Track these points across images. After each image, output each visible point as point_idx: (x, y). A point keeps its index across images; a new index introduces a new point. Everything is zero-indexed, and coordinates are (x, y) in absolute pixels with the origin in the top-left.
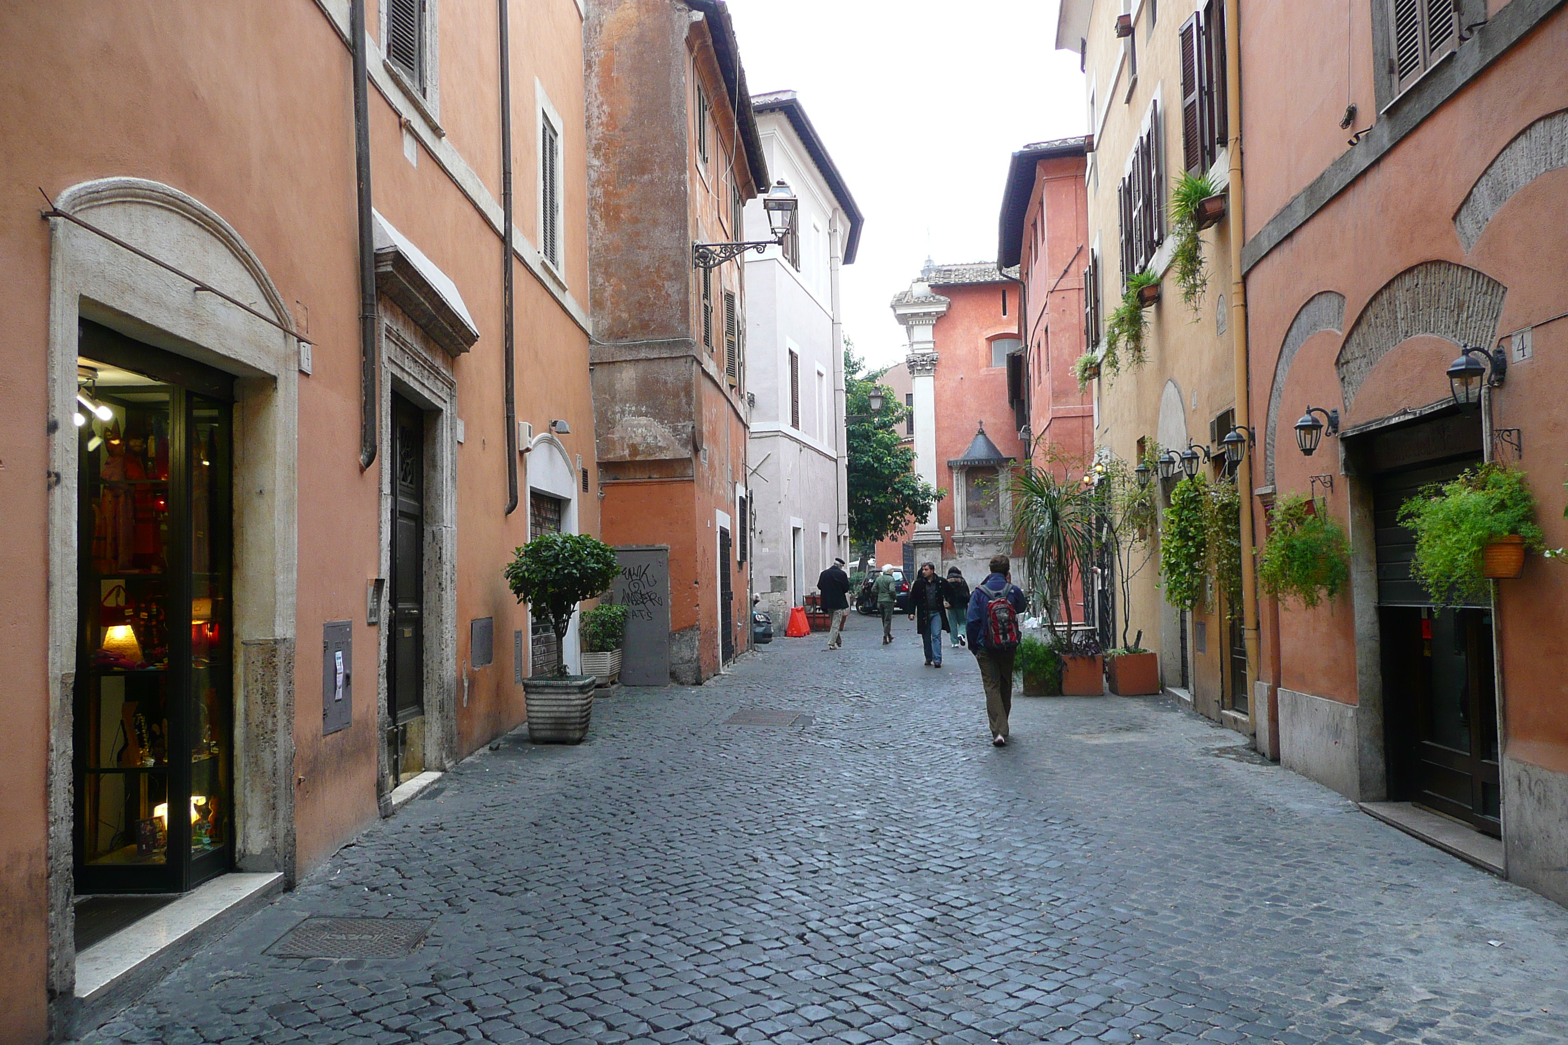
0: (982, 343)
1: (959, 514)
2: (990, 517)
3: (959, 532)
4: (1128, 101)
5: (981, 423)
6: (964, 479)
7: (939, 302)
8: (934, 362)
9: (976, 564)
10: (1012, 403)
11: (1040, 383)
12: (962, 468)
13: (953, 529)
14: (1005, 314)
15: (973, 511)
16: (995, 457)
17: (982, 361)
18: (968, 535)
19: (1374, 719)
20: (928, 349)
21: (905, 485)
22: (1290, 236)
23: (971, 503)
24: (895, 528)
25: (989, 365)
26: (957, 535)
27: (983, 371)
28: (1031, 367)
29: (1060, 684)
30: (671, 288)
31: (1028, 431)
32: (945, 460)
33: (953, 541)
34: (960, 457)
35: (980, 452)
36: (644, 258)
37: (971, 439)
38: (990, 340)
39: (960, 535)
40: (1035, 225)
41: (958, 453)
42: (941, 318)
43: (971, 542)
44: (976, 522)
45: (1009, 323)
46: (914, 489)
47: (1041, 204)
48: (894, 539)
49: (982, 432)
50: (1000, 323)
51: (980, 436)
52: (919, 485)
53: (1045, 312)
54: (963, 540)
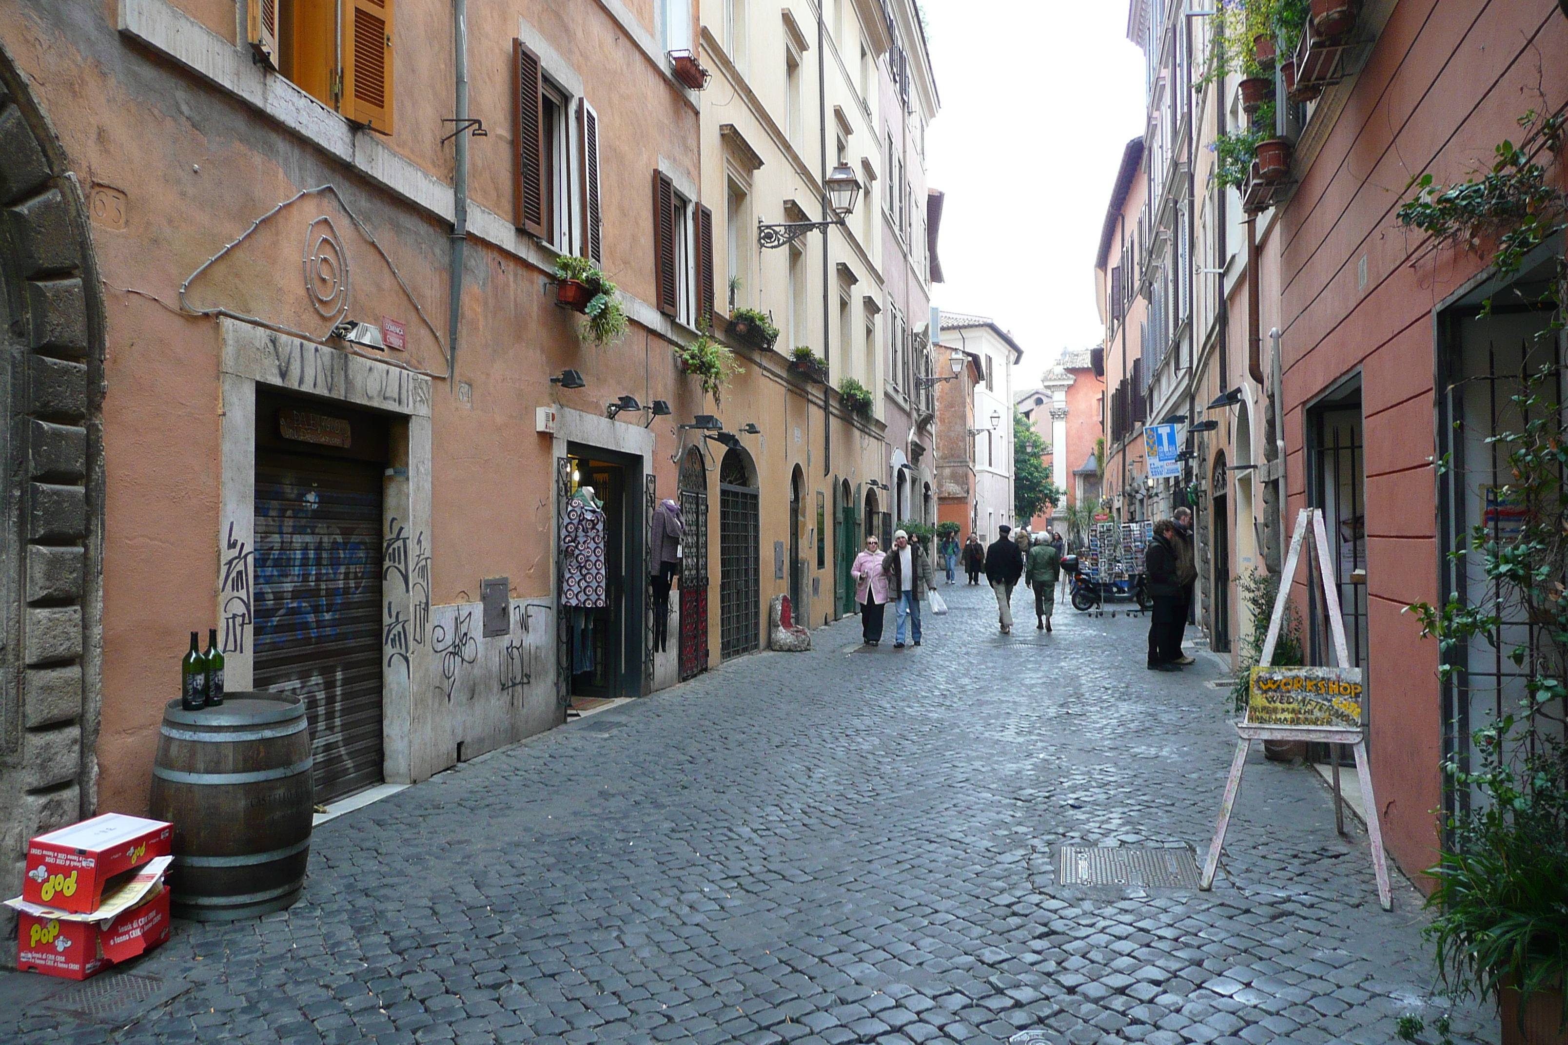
0: (1095, 403)
1: (1079, 500)
5: (1092, 448)
6: (1082, 481)
7: (1069, 379)
8: (1065, 413)
12: (1081, 475)
15: (1087, 500)
17: (1094, 412)
20: (1062, 405)
21: (1045, 488)
23: (1086, 495)
24: (1040, 510)
30: (961, 444)
32: (1071, 470)
35: (1092, 465)
36: (952, 434)
37: (1087, 458)
38: (1099, 400)
41: (1079, 467)
42: (1070, 387)
46: (1051, 491)
48: (1039, 516)
49: (1093, 454)
51: (1092, 457)
52: (1054, 488)
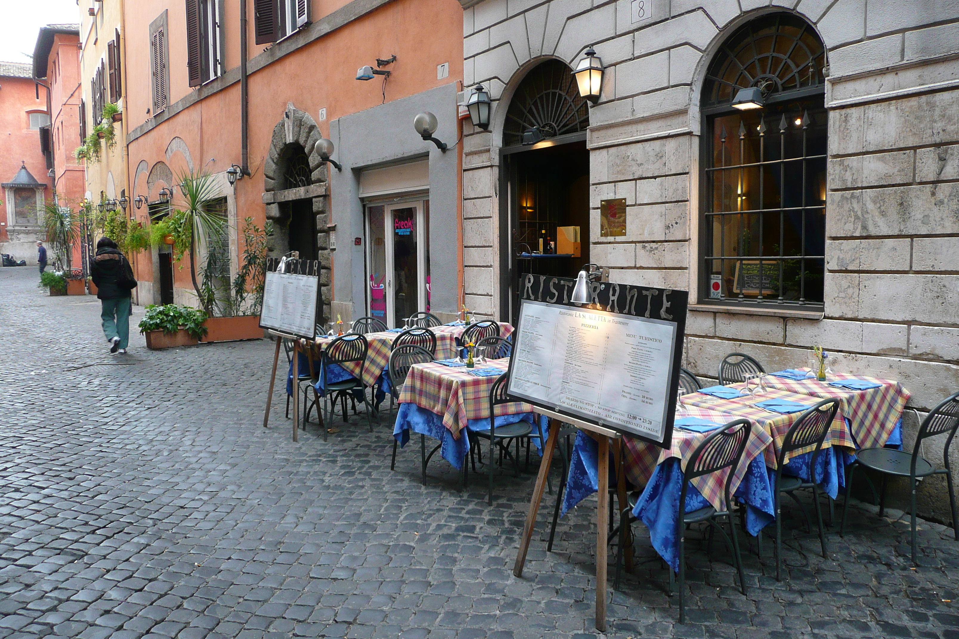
0: (23, 115)
1: (10, 216)
2: (31, 217)
3: (10, 226)
4: (95, 44)
5: (23, 162)
6: (13, 195)
9: (23, 245)
10: (43, 151)
11: (59, 149)
12: (11, 188)
13: (6, 224)
14: (38, 98)
15: (19, 214)
16: (33, 183)
17: (24, 125)
18: (17, 228)
19: (158, 286)
22: (137, 138)
23: (18, 209)
25: (28, 127)
26: (9, 228)
27: (24, 131)
28: (54, 137)
29: (66, 290)
31: (53, 172)
33: (7, 231)
34: (10, 181)
35: (23, 179)
37: (17, 171)
38: (29, 112)
39: (12, 228)
40: (54, 62)
41: (9, 179)
43: (19, 232)
44: (21, 220)
45: (41, 104)
47: (58, 54)
49: (24, 168)
50: (35, 103)
51: (23, 170)
53: (61, 113)
54: (14, 231)
